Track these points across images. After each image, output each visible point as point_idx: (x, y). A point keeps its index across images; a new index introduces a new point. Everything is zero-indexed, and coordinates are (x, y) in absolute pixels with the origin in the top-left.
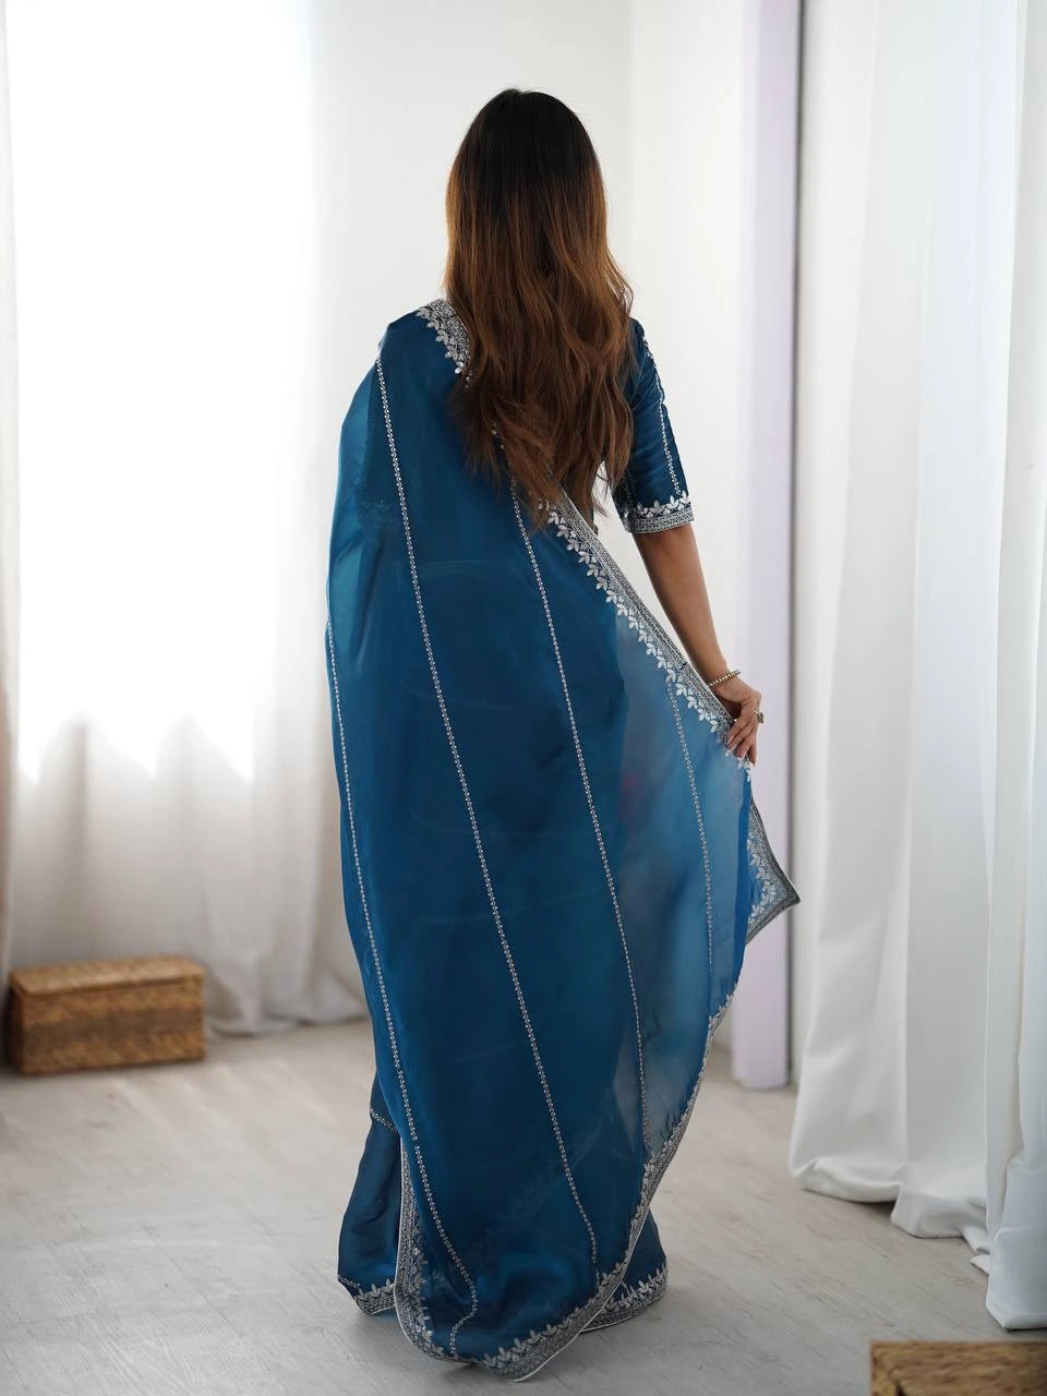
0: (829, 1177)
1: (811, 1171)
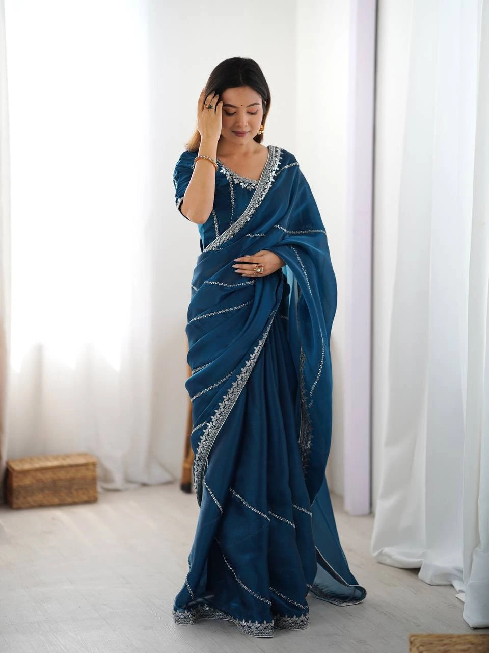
0: (390, 557)
1: (381, 554)
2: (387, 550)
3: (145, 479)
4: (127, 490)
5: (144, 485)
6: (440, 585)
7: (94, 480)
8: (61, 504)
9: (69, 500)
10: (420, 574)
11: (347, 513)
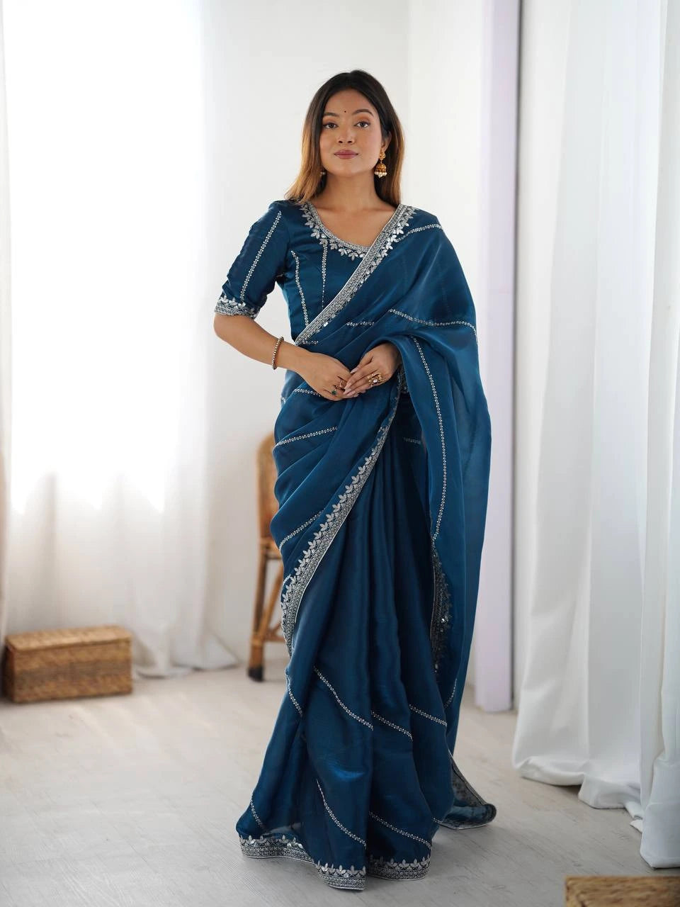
0: (538, 769)
1: (526, 765)
2: (534, 760)
3: (198, 662)
4: (173, 676)
5: (197, 670)
6: (608, 809)
7: (127, 663)
8: (81, 697)
9: (93, 690)
10: (581, 793)
11: (478, 708)
